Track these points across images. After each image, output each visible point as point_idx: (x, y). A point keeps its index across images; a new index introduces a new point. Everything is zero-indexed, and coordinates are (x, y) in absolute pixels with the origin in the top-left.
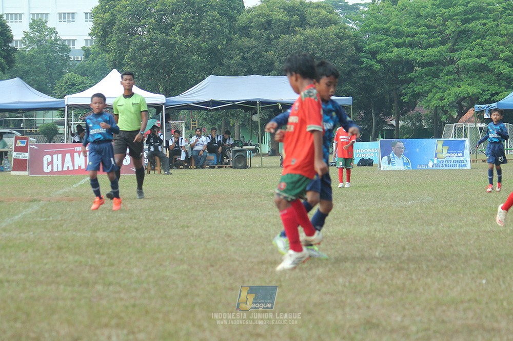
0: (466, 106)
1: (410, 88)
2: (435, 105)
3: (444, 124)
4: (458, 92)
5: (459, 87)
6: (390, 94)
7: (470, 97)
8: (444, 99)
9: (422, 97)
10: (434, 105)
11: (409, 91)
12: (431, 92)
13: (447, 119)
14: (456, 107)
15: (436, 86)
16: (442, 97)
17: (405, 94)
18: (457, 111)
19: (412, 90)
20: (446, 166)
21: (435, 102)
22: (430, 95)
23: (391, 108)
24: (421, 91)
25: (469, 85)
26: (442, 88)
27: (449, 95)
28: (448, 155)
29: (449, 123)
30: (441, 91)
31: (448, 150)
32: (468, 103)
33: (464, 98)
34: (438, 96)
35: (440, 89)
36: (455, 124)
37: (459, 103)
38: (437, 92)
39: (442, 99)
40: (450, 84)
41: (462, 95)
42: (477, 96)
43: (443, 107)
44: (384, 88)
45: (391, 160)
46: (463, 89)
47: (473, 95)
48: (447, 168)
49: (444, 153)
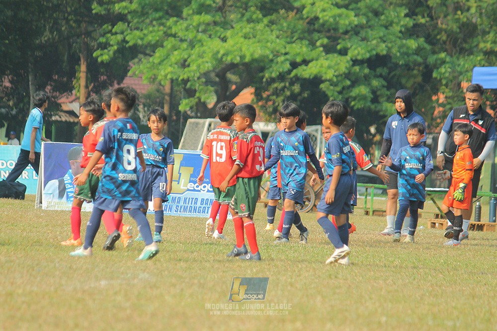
0: (236, 83)
1: (116, 33)
2: (169, 76)
3: (186, 117)
4: (222, 52)
5: (224, 40)
6: (70, 46)
7: (246, 65)
8: (189, 66)
9: (141, 56)
10: (166, 76)
11: (114, 40)
12: (162, 46)
13: (191, 108)
14: (213, 84)
15: (174, 36)
16: (185, 61)
17: (104, 46)
18: (216, 92)
19: (119, 37)
20: (185, 210)
21: (170, 69)
22: (159, 53)
23: (72, 74)
24: (140, 42)
25: (245, 38)
26: (185, 40)
27: (201, 56)
28: (191, 186)
29: (197, 117)
30: (185, 45)
31: (192, 176)
32: (241, 77)
33: (232, 67)
34: (176, 56)
35: (182, 40)
36: (208, 121)
37: (222, 75)
38: (175, 48)
39: (184, 64)
40: (204, 31)
41: (229, 58)
42: (262, 64)
43: (185, 81)
44: (60, 32)
45: (65, 189)
46: (233, 46)
47: (254, 60)
48: (188, 214)
49: (182, 181)
